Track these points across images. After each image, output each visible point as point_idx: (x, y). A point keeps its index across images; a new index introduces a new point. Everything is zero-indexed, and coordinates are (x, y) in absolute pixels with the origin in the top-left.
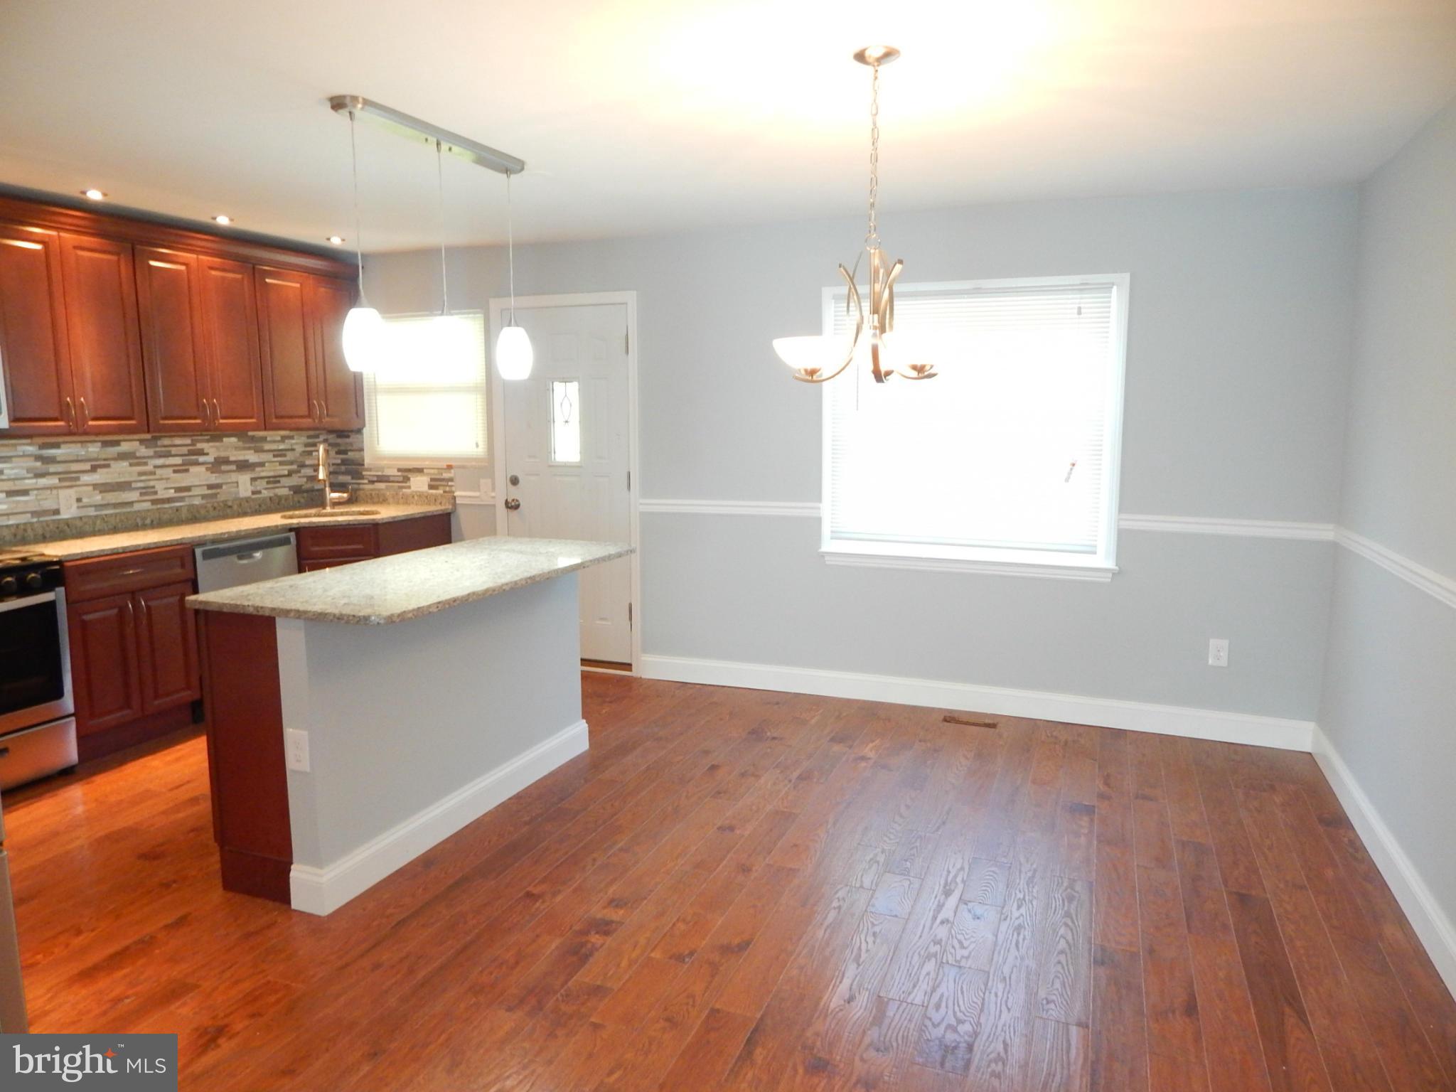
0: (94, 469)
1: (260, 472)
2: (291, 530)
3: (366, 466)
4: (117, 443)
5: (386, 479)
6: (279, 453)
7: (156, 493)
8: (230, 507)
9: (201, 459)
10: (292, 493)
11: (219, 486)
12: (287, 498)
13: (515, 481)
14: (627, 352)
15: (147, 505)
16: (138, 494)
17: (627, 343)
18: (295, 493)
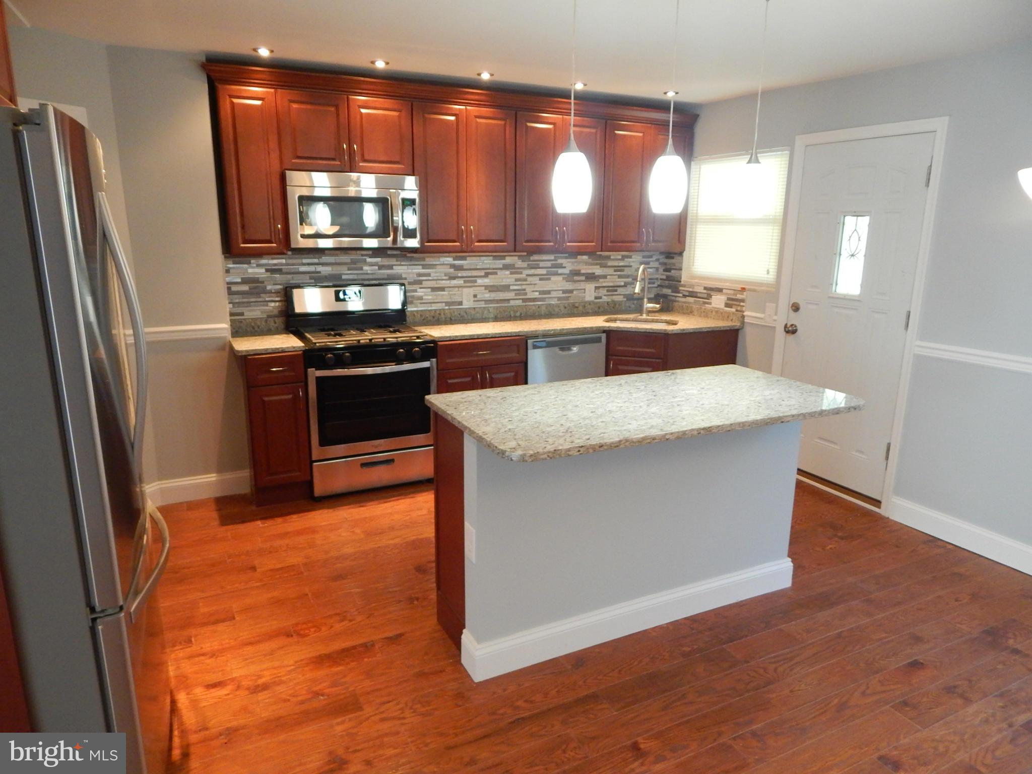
0: (486, 275)
1: (602, 282)
2: (604, 331)
3: (682, 283)
4: (503, 258)
5: (695, 295)
6: (618, 269)
7: (526, 294)
8: (577, 307)
9: (560, 271)
10: (625, 299)
11: (571, 291)
12: (620, 303)
13: (796, 308)
14: (927, 184)
15: (519, 303)
16: (514, 294)
17: (929, 174)
18: (628, 300)
